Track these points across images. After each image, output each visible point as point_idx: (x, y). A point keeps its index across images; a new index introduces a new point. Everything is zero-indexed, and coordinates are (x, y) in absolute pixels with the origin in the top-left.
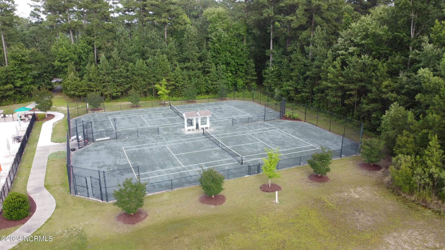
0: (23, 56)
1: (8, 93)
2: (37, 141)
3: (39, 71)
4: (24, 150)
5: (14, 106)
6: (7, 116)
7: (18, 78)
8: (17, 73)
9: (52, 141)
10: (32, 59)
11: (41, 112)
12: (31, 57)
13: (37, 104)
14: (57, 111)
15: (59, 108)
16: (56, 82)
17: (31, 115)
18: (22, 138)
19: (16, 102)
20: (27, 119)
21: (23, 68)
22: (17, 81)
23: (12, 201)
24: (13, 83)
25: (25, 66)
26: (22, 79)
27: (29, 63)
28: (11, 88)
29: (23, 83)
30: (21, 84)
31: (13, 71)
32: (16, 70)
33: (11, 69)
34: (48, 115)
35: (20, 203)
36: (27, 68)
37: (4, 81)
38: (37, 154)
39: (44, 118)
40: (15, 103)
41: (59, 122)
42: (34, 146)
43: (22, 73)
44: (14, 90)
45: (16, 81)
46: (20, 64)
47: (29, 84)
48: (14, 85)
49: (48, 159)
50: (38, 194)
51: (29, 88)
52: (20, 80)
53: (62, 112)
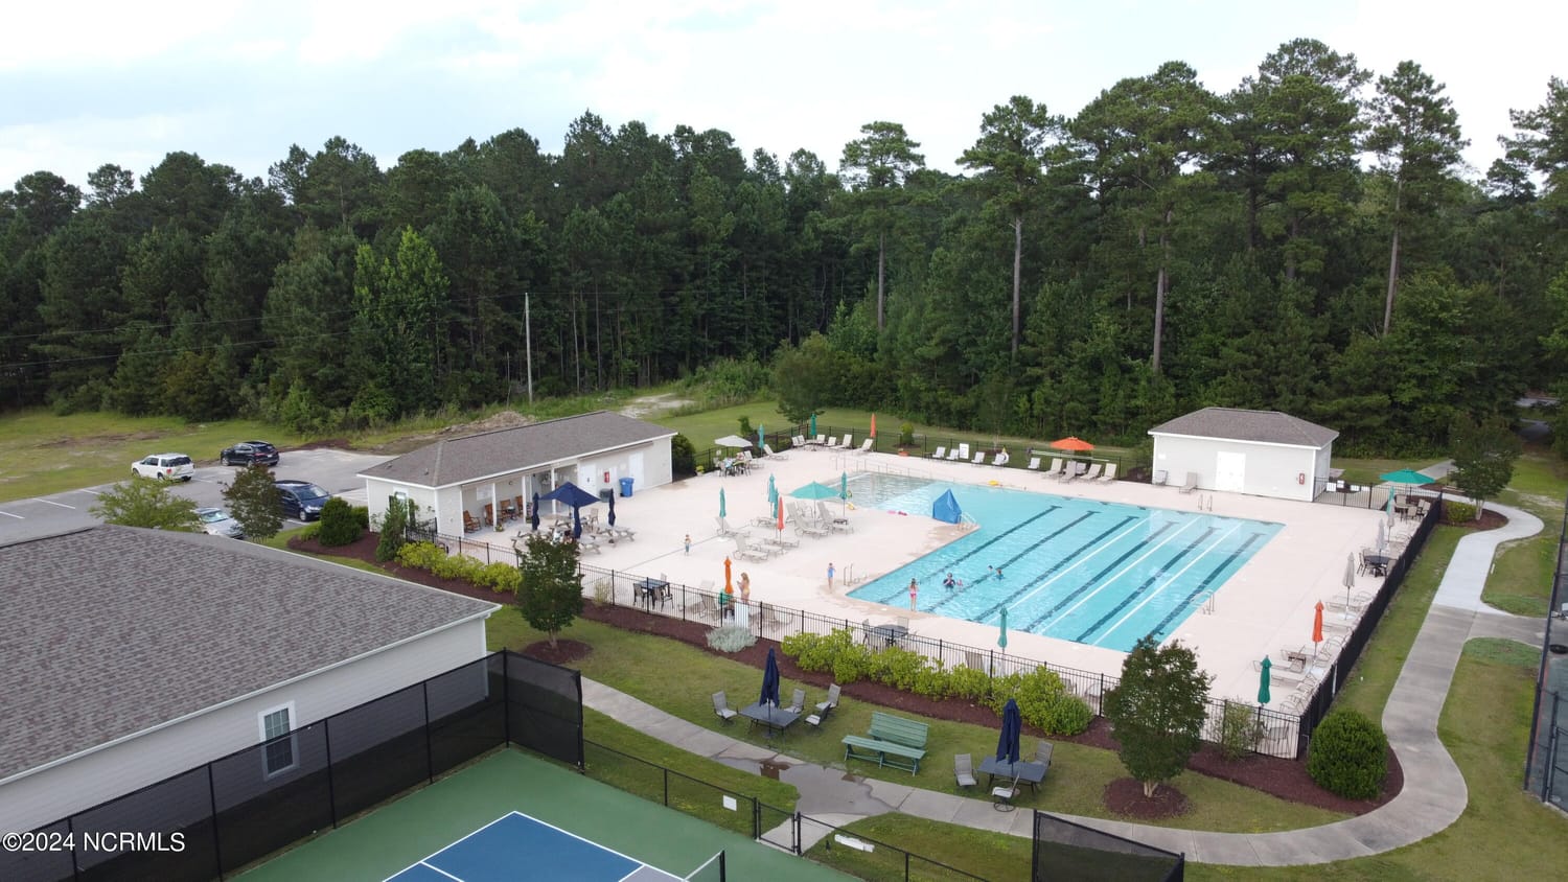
0: (1444, 307)
1: (1367, 421)
2: (1435, 587)
3: (1483, 362)
4: (1390, 604)
5: (1376, 462)
6: (1354, 488)
7: (1412, 376)
8: (1409, 361)
9: (1486, 598)
10: (1472, 319)
11: (1466, 500)
12: (1469, 312)
13: (1455, 469)
14: (1521, 506)
15: (1526, 497)
16: (1533, 406)
17: (1427, 499)
18: (1392, 564)
19: (1386, 453)
20: (1412, 510)
21: (1435, 347)
22: (1404, 387)
23: (1342, 731)
24: (1389, 392)
25: (1443, 340)
26: (1421, 381)
27: (1459, 331)
28: (1381, 406)
29: (1420, 396)
30: (1413, 398)
31: (1399, 352)
32: (1408, 351)
33: (1397, 347)
34: (1486, 512)
35: (1364, 749)
36: (1448, 346)
37: (1366, 381)
38: (1427, 627)
39: (1470, 520)
40: (1379, 455)
41: (1521, 546)
42: (1424, 599)
43: (1426, 363)
44: (1388, 413)
45: (1400, 385)
46: (1426, 333)
47: (1440, 402)
48: (1391, 398)
49: (1463, 653)
50: (1412, 748)
51: (1438, 413)
52: (1414, 386)
53: (1537, 511)
